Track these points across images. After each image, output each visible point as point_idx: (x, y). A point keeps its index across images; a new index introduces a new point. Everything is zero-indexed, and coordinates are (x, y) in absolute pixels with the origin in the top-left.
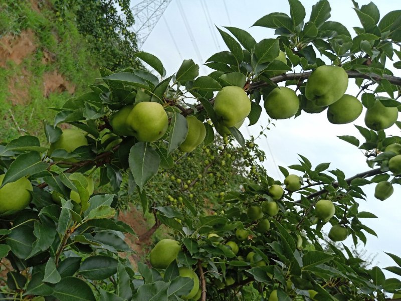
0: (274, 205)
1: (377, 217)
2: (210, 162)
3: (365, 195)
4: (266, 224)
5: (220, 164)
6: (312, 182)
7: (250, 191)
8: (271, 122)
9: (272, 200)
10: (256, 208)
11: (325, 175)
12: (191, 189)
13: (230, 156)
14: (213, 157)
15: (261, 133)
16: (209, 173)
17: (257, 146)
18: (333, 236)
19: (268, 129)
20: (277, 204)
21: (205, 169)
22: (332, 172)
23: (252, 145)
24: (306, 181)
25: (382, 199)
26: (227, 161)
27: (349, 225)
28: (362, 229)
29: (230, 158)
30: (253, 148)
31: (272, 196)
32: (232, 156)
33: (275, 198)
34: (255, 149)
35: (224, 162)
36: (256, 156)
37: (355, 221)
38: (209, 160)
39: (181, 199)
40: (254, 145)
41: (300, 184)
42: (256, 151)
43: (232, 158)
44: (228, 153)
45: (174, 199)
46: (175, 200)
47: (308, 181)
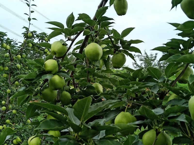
0: (56, 78)
1: (134, 28)
2: (7, 74)
3: (112, 19)
4: (66, 95)
5: (17, 69)
6: (72, 37)
7: (30, 82)
8: (30, 5)
9: (52, 75)
10: (46, 91)
11: (77, 25)
12: (10, 106)
13: (20, 56)
14: (7, 68)
15: (29, 19)
16: (14, 83)
17: (35, 32)
18: (116, 66)
19: (32, 12)
20: (59, 75)
21: (8, 82)
22: (79, 19)
23: (30, 34)
24: (67, 40)
25: (124, 13)
26: (21, 62)
27: (121, 48)
28: (131, 44)
29: (22, 57)
30: (33, 36)
31: (50, 72)
32: (21, 55)
33: (53, 73)
34: (35, 36)
35: (18, 65)
36: (41, 41)
37: (123, 43)
38: (5, 73)
39: (8, 121)
40: (32, 32)
41: (65, 46)
42: (38, 36)
43: (23, 57)
44: (16, 55)
45: (2, 126)
46: (5, 126)
47: (69, 39)
